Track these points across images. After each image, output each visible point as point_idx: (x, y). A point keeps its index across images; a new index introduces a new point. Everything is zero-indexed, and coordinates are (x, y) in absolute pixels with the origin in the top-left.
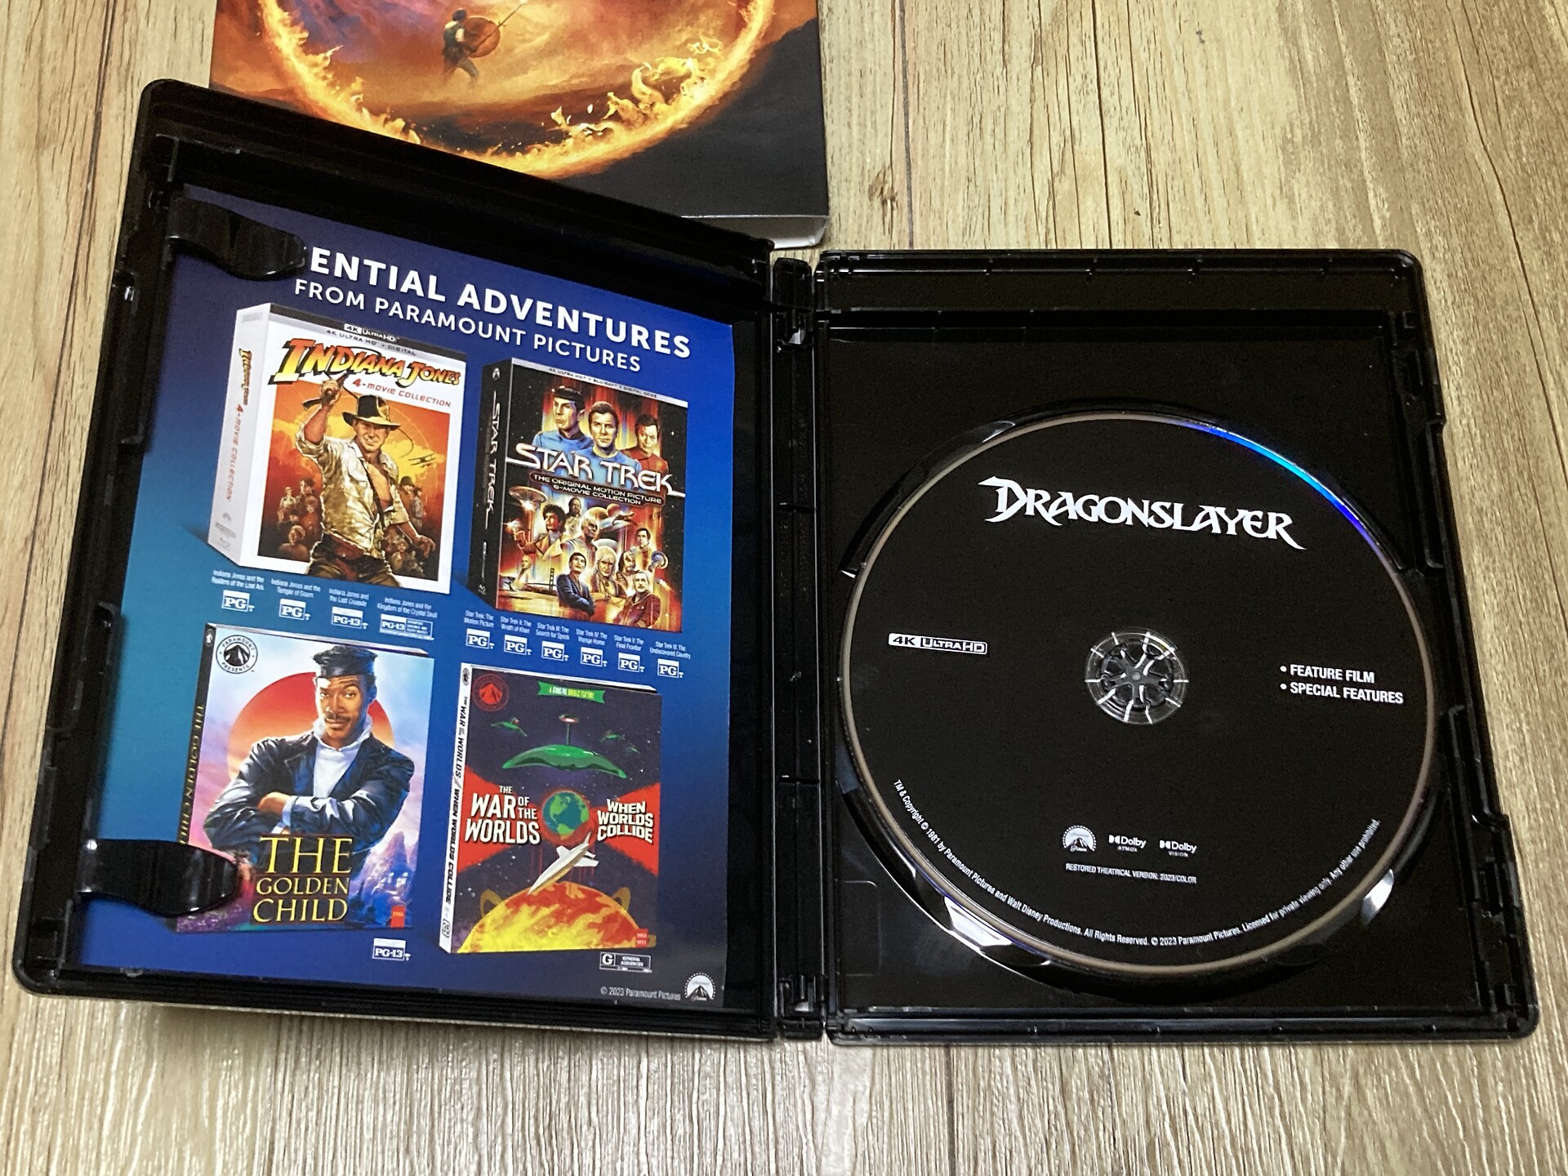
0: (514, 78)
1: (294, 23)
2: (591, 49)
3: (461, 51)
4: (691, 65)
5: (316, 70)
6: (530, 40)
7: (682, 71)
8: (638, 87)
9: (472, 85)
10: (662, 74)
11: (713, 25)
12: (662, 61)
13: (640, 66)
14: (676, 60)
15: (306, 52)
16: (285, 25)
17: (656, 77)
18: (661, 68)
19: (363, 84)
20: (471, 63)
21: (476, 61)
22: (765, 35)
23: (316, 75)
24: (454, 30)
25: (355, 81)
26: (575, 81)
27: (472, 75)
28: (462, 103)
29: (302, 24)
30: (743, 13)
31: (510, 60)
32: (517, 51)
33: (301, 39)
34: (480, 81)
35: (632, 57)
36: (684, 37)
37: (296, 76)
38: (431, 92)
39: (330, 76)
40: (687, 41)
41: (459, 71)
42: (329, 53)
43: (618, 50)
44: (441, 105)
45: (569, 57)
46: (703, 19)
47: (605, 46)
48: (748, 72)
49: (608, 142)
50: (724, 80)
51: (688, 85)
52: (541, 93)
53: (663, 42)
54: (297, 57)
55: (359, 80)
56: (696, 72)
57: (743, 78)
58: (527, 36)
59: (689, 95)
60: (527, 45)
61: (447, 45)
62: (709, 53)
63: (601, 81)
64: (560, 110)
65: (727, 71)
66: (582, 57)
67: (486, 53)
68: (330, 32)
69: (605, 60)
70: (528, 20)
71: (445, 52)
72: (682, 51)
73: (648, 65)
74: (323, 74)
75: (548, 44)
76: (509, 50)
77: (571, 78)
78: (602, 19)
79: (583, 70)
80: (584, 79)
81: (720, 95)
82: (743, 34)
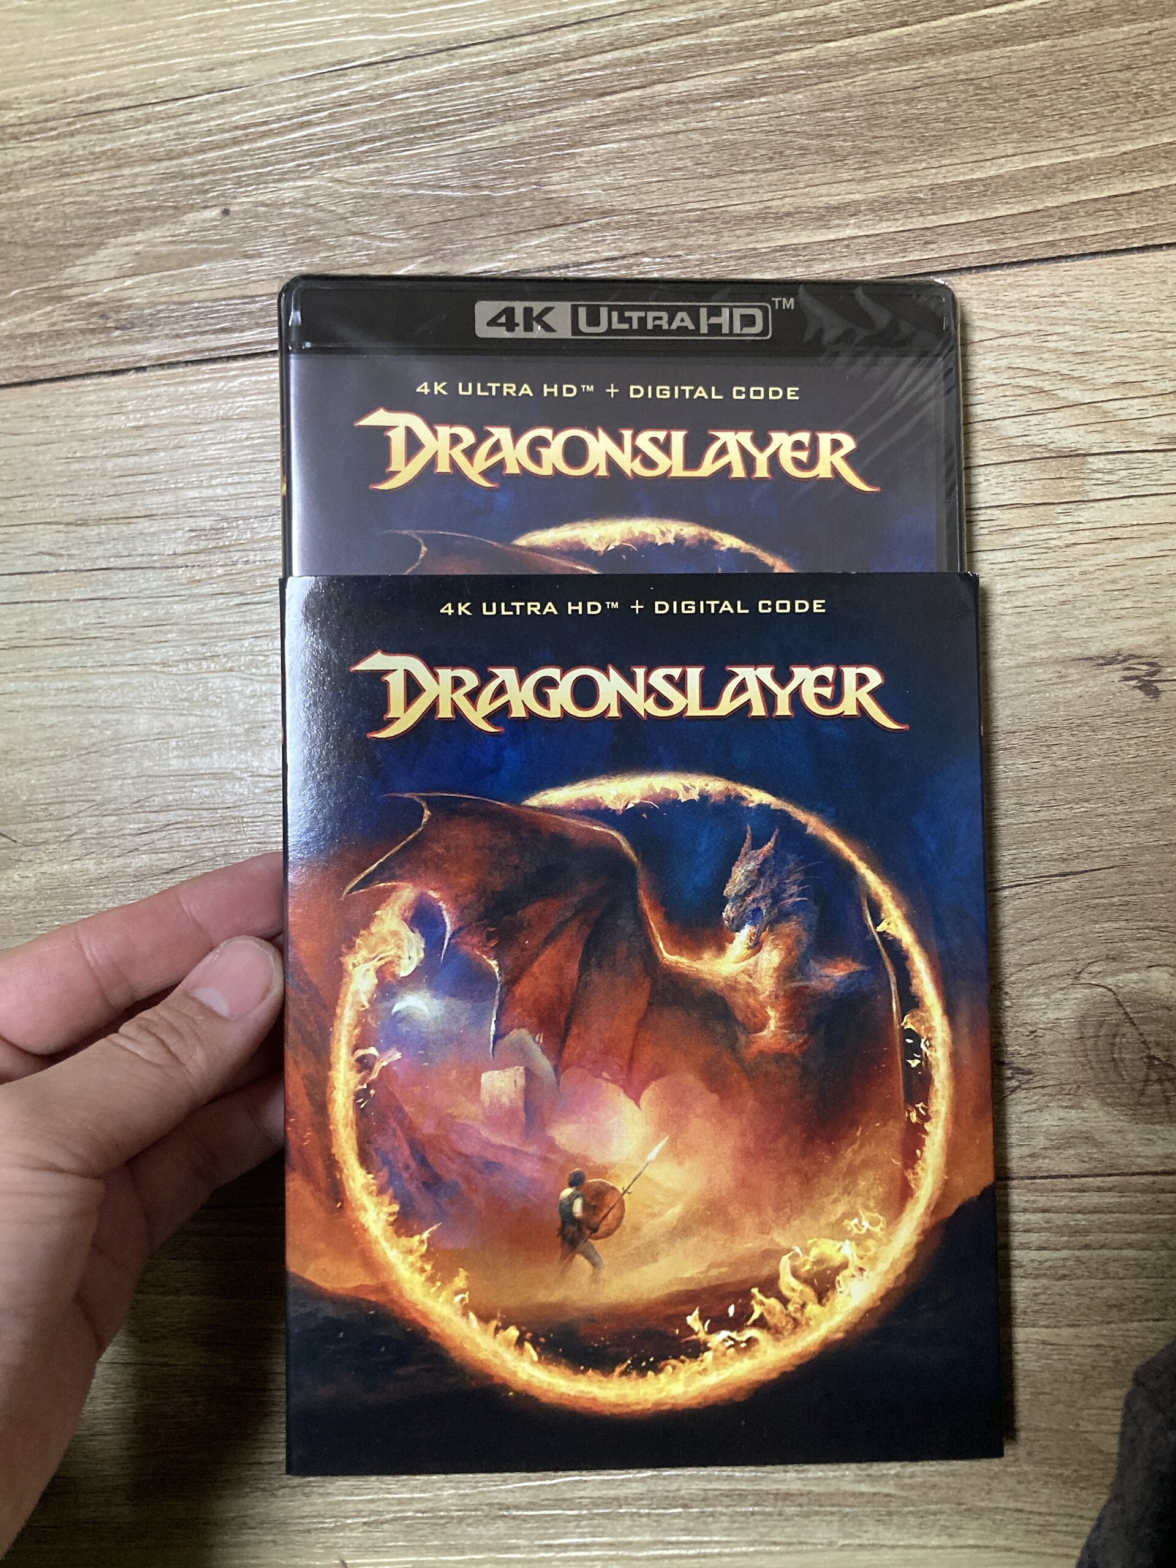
0: (645, 1268)
1: (381, 1191)
2: (730, 1227)
3: (580, 1230)
4: (848, 1250)
5: (411, 1259)
6: (661, 1214)
7: (837, 1260)
8: (788, 1282)
9: (594, 1279)
10: (814, 1263)
11: (874, 1193)
12: (814, 1244)
13: (789, 1250)
14: (831, 1242)
15: (398, 1233)
16: (370, 1193)
17: (808, 1267)
18: (814, 1253)
19: (467, 1277)
20: (592, 1247)
21: (598, 1244)
22: (936, 1208)
23: (412, 1265)
24: (571, 1199)
25: (456, 1274)
26: (714, 1272)
27: (594, 1265)
28: (583, 1304)
29: (391, 1191)
30: (911, 1177)
31: (636, 1243)
32: (645, 1230)
33: (391, 1214)
34: (604, 1273)
35: (779, 1238)
36: (841, 1209)
37: (388, 1268)
38: (547, 1288)
39: (428, 1267)
40: (845, 1216)
41: (580, 1259)
42: (426, 1235)
43: (764, 1229)
44: (559, 1307)
45: (706, 1238)
46: (862, 1184)
47: (749, 1222)
48: (915, 1260)
49: (753, 1357)
50: (887, 1272)
51: (845, 1278)
52: (676, 1288)
53: (815, 1217)
54: (387, 1240)
55: (463, 1273)
56: (855, 1262)
57: (908, 1269)
58: (657, 1209)
59: (847, 1292)
60: (658, 1221)
61: (564, 1222)
62: (870, 1234)
63: (745, 1273)
64: (696, 1313)
65: (891, 1260)
66: (721, 1237)
67: (608, 1234)
68: (424, 1204)
69: (749, 1243)
70: (657, 1185)
71: (562, 1232)
72: (838, 1232)
73: (798, 1250)
74: (419, 1264)
75: (682, 1219)
76: (636, 1229)
77: (710, 1267)
78: (743, 1183)
79: (722, 1256)
80: (723, 1270)
81: (882, 1293)
82: (909, 1207)
